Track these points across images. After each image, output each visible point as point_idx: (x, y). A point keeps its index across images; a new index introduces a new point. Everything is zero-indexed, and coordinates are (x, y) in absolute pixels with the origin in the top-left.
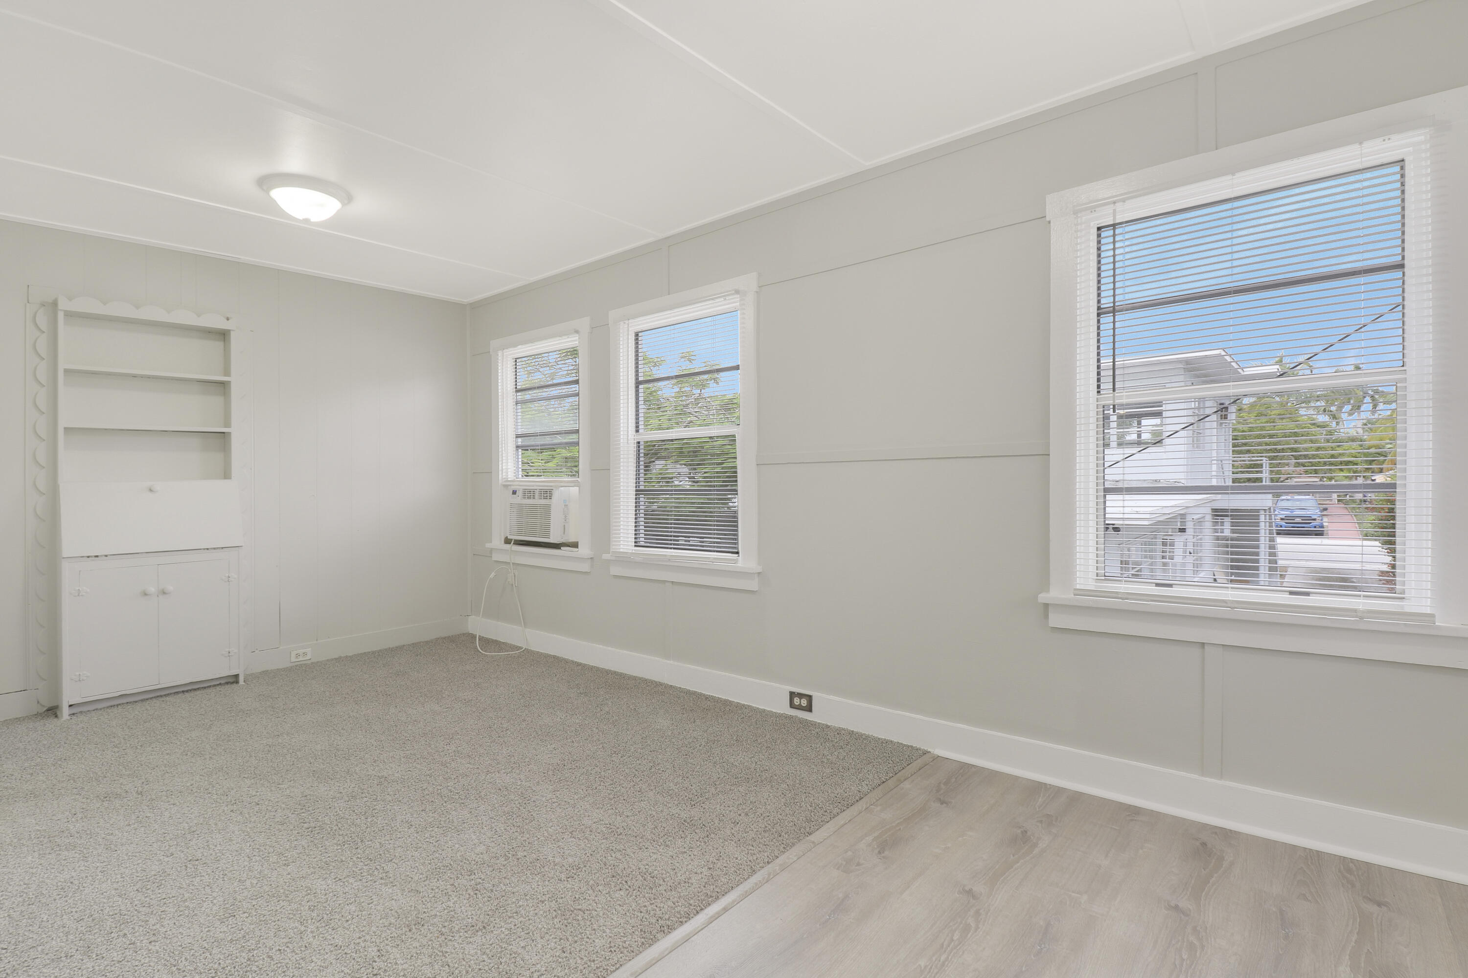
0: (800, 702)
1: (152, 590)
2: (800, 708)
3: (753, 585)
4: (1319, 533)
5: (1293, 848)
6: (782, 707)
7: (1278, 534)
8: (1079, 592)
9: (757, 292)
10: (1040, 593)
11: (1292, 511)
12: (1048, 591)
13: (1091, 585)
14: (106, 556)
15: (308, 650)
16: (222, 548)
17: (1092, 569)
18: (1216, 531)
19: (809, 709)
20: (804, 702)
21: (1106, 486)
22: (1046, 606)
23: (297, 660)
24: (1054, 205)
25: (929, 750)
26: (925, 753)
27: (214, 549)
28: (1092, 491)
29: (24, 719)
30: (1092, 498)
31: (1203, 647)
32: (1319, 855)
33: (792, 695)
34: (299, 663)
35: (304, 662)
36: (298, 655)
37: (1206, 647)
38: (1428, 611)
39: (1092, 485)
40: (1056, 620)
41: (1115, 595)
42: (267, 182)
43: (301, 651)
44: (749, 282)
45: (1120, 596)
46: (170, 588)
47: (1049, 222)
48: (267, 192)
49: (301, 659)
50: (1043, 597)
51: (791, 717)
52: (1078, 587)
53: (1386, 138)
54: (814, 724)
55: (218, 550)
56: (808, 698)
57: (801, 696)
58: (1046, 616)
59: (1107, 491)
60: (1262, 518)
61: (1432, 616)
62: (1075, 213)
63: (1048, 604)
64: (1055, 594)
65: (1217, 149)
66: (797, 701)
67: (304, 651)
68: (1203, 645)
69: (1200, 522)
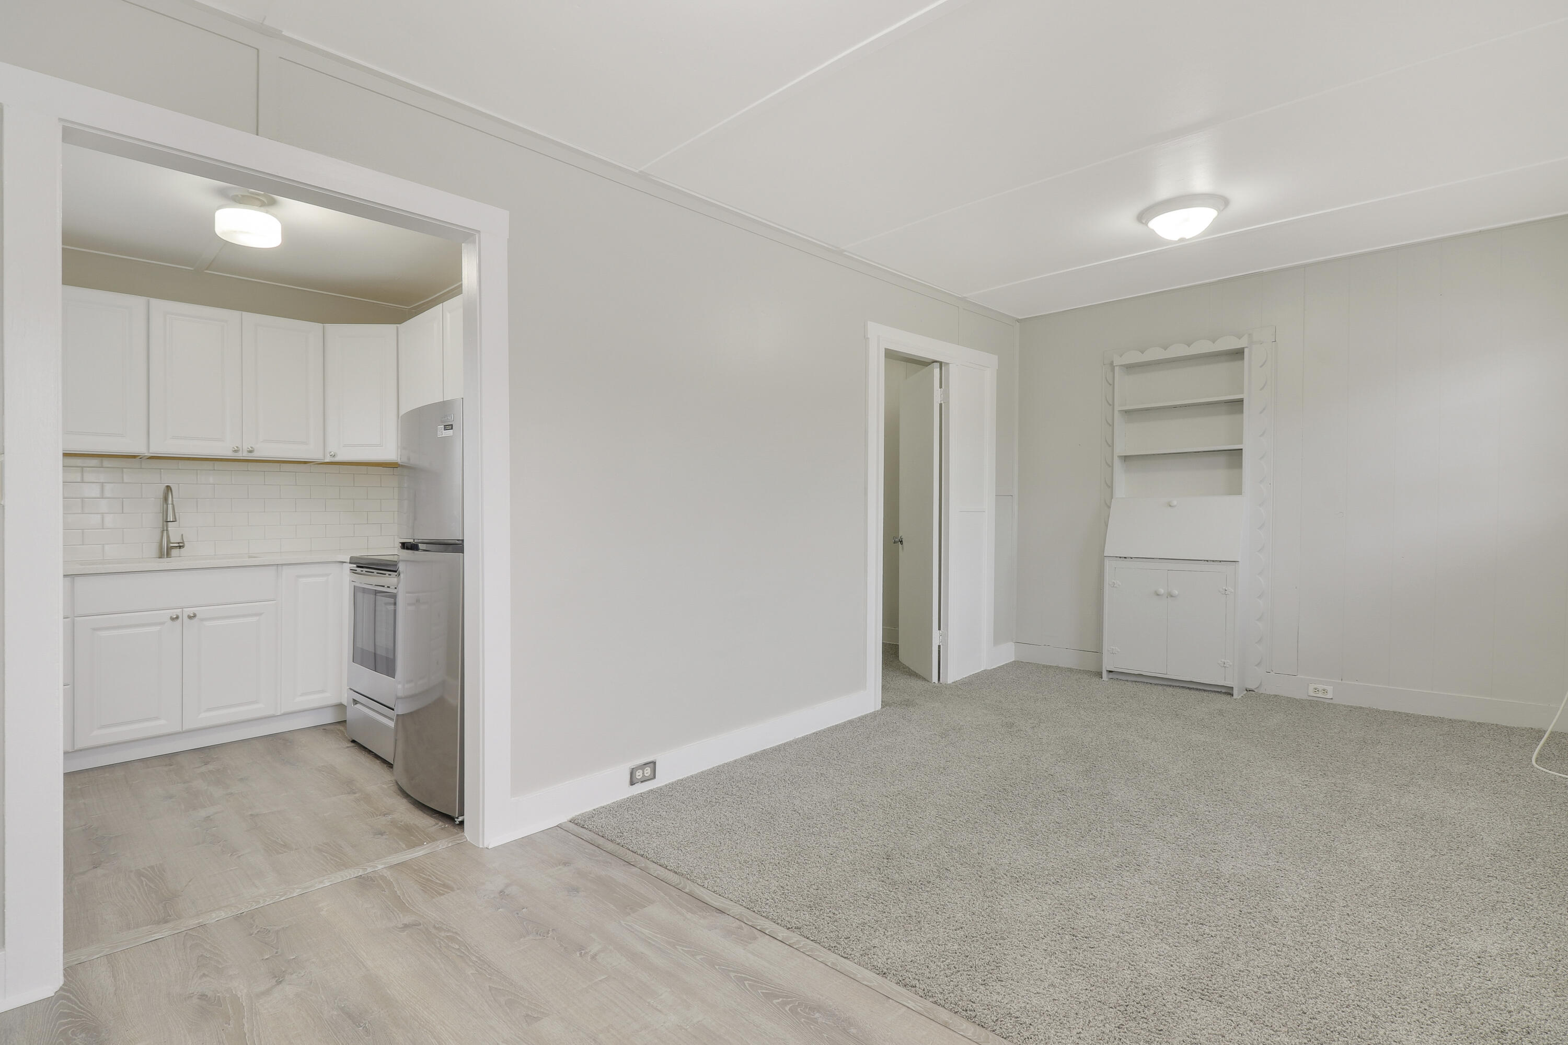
1: (1162, 591)
14: (1131, 558)
15: (1330, 689)
16: (1220, 561)
23: (1315, 695)
27: (1213, 561)
29: (1079, 671)
34: (1316, 699)
35: (1323, 700)
36: (1316, 690)
42: (1144, 217)
43: (1320, 687)
46: (1176, 592)
48: (1146, 224)
49: (1320, 695)
55: (1216, 563)
67: (1325, 687)
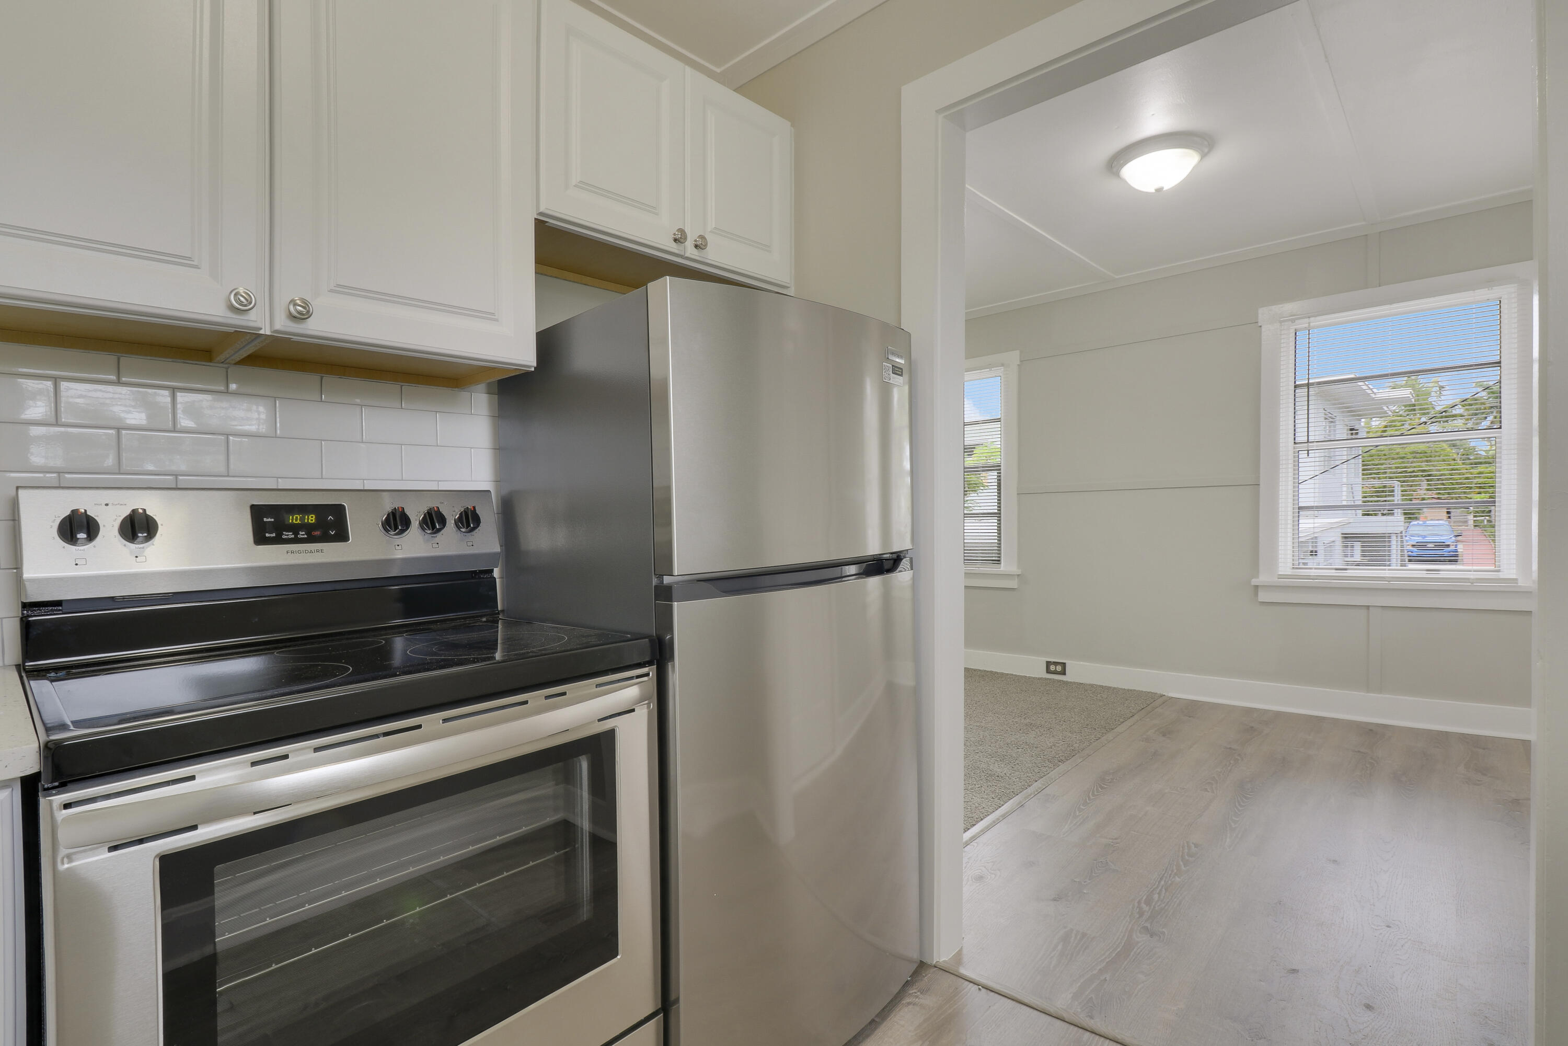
0: (1056, 668)
2: (1055, 672)
3: (1013, 584)
4: (1453, 559)
5: (1429, 732)
6: (1041, 673)
7: (1410, 561)
8: (1281, 577)
9: (1018, 365)
10: (1253, 578)
11: (1425, 537)
12: (1257, 577)
13: (1289, 572)
17: (1290, 561)
18: (1346, 556)
19: (1063, 673)
20: (1059, 668)
21: (1300, 506)
22: (1257, 587)
24: (1264, 314)
25: (1164, 694)
26: (1162, 696)
28: (1290, 509)
30: (1290, 513)
31: (1368, 609)
32: (1446, 734)
33: (1048, 664)
37: (1371, 608)
38: (1514, 577)
39: (1290, 505)
40: (1263, 596)
41: (1308, 577)
44: (1014, 357)
45: (1311, 577)
47: (1261, 326)
50: (1255, 582)
51: (1046, 679)
52: (1280, 573)
53: (1490, 288)
54: (1066, 683)
56: (1062, 665)
57: (1056, 664)
58: (1256, 594)
59: (1300, 508)
60: (1394, 542)
61: (1516, 579)
62: (1281, 322)
63: (1258, 586)
64: (1263, 578)
65: (1380, 286)
66: (1052, 668)
68: (1368, 607)
69: (1330, 546)
